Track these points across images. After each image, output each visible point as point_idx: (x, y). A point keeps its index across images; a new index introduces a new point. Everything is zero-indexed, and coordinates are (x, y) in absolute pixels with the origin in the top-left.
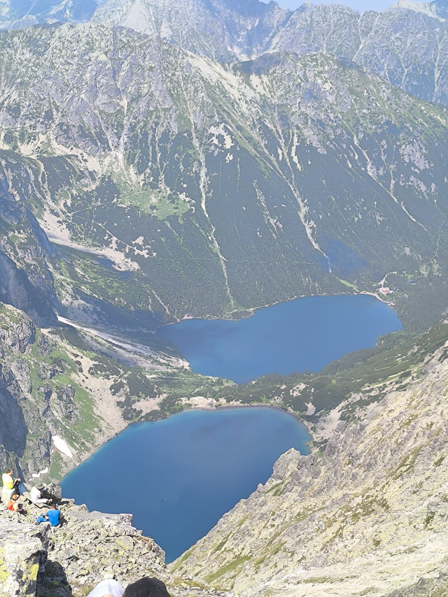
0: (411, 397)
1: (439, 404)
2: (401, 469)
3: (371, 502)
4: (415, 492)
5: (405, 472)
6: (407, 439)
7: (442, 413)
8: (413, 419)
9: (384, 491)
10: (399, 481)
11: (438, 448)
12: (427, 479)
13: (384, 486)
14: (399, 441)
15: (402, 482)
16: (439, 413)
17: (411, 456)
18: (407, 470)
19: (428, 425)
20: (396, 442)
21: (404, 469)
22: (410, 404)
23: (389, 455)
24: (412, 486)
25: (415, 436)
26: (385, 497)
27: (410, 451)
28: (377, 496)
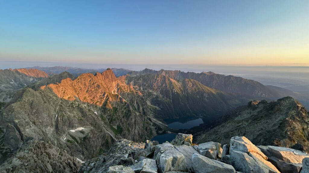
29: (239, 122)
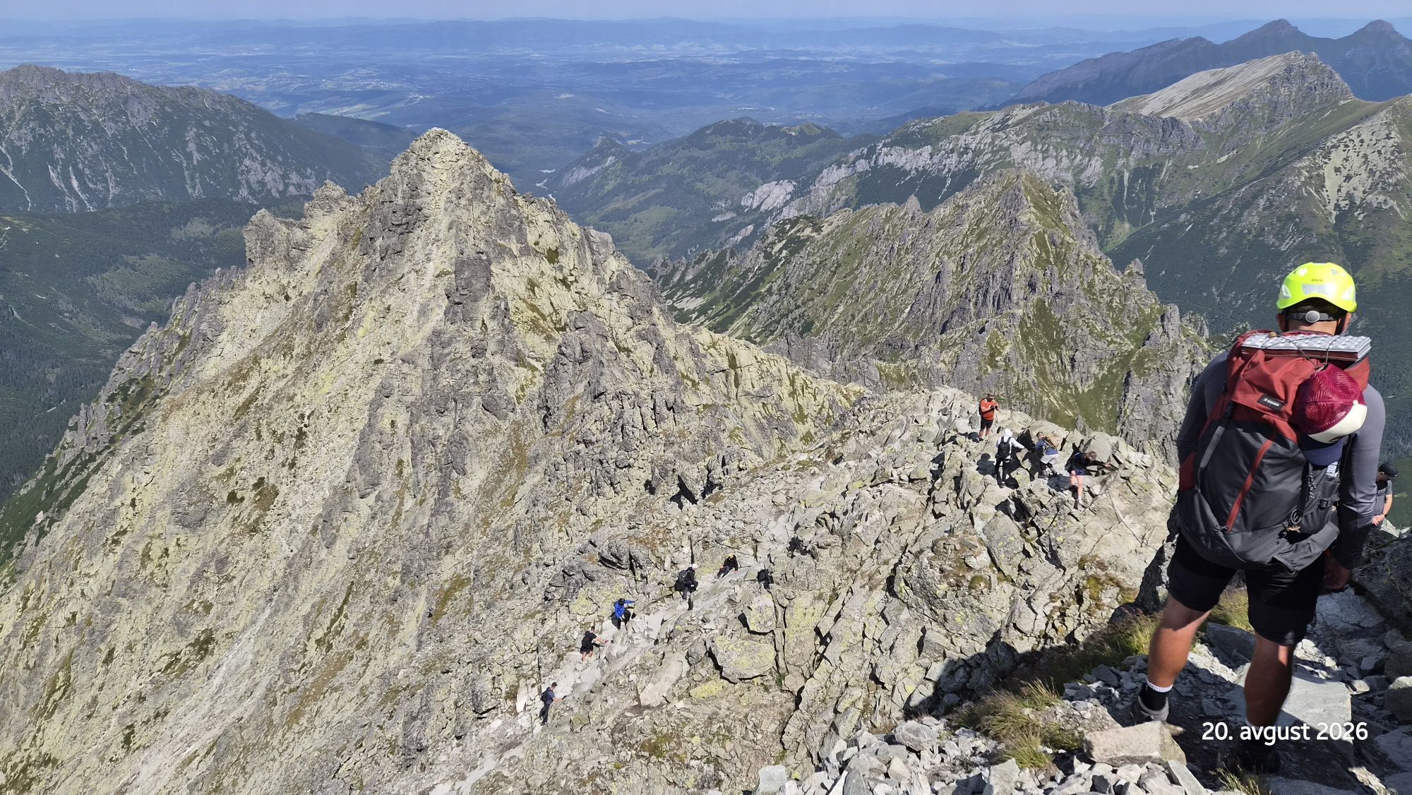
0: (22, 598)
1: (72, 584)
2: (52, 700)
3: (24, 770)
4: (89, 717)
5: (61, 698)
6: (42, 656)
7: (83, 593)
8: (39, 624)
9: (38, 743)
10: (57, 717)
11: (98, 640)
12: (101, 689)
13: (35, 737)
14: (31, 664)
15: (62, 715)
16: (79, 595)
17: (60, 674)
18: (64, 694)
19: (68, 620)
20: (27, 667)
21: (57, 695)
22: (25, 607)
23: (23, 691)
24: (82, 711)
25: (54, 643)
26: (44, 750)
27: (55, 667)
28: (29, 757)
29: (239, 375)
